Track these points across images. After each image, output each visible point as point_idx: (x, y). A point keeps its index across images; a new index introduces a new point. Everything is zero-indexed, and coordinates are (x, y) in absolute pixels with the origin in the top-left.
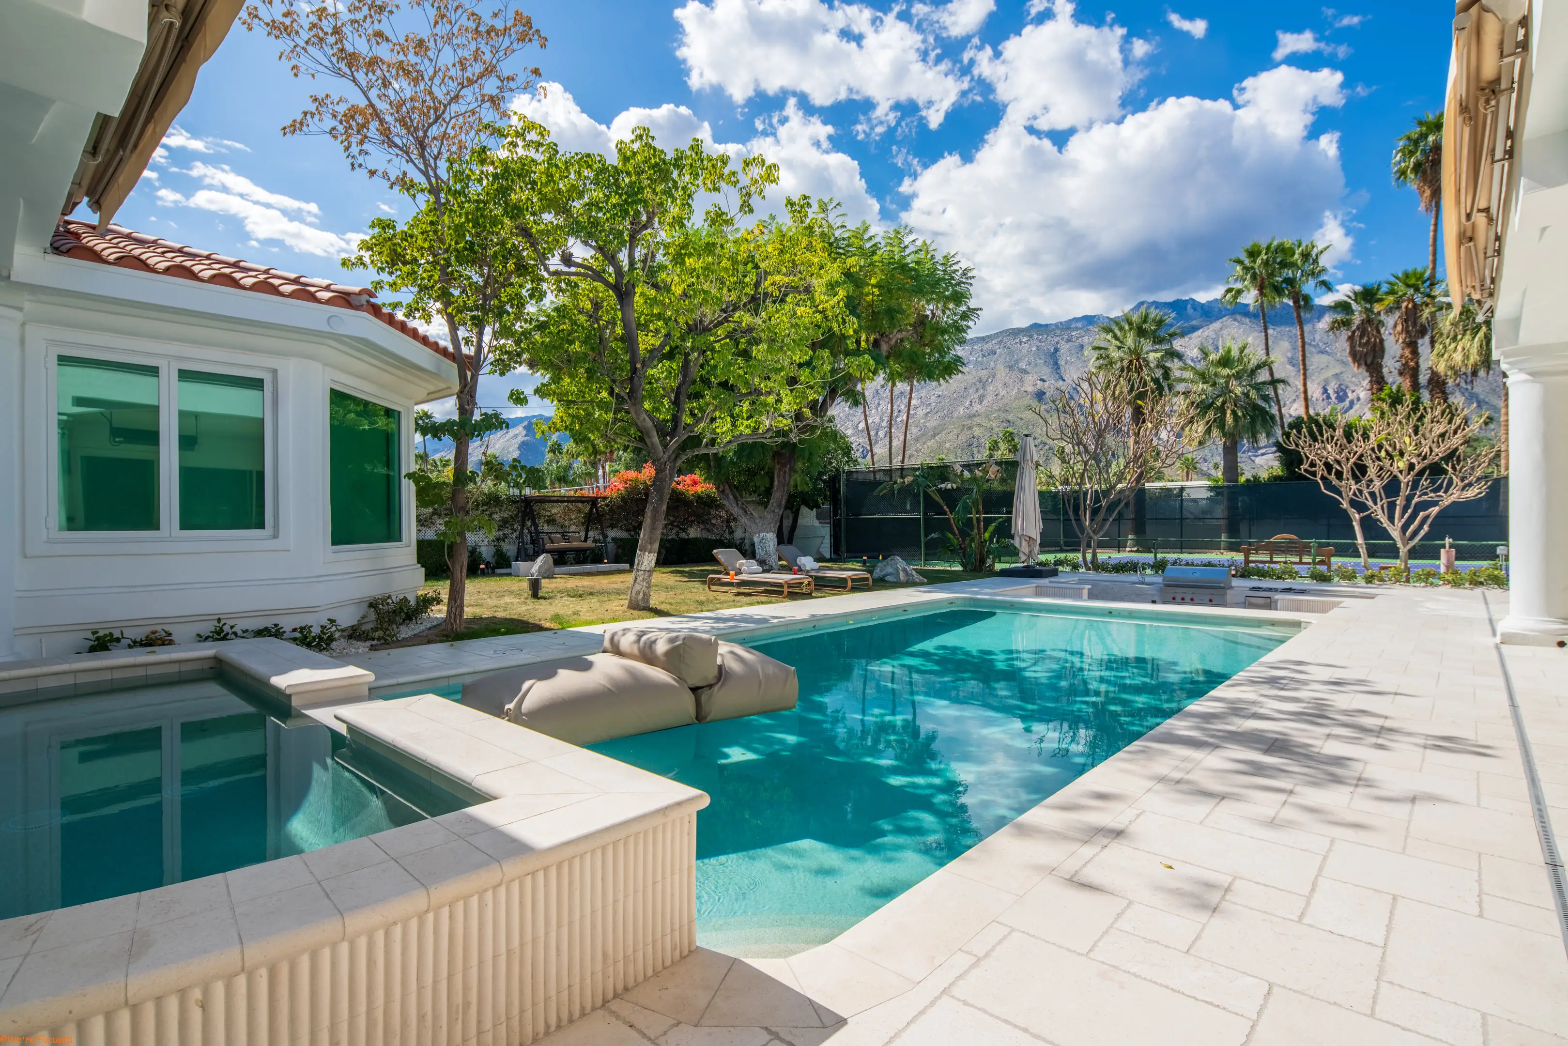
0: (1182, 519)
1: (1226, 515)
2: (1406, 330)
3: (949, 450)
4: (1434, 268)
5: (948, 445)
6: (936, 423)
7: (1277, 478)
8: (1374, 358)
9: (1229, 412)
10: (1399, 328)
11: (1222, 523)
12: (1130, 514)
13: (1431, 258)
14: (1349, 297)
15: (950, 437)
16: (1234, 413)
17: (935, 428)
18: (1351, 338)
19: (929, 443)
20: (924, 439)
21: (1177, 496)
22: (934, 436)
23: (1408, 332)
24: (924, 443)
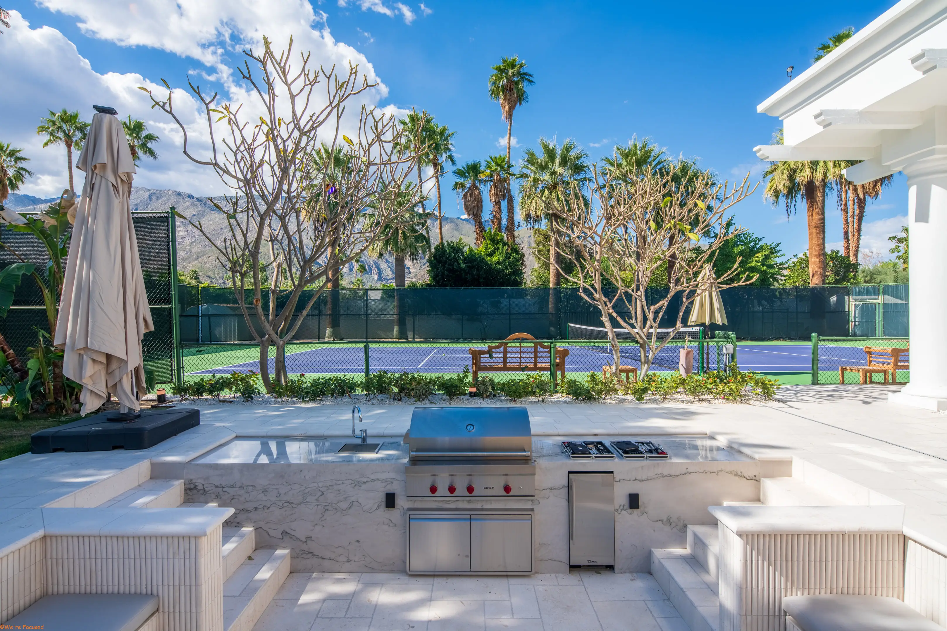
0: (367, 315)
1: (395, 311)
2: (496, 194)
3: (209, 268)
4: (509, 157)
5: (208, 265)
6: (199, 250)
7: (427, 285)
8: (478, 210)
9: (400, 232)
10: (493, 192)
11: (395, 317)
12: (327, 310)
13: (508, 150)
14: (464, 168)
15: (210, 259)
16: (404, 233)
17: (199, 253)
18: (465, 196)
19: (193, 263)
20: (190, 260)
21: (362, 297)
22: (197, 258)
23: (497, 195)
24: (190, 262)
